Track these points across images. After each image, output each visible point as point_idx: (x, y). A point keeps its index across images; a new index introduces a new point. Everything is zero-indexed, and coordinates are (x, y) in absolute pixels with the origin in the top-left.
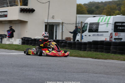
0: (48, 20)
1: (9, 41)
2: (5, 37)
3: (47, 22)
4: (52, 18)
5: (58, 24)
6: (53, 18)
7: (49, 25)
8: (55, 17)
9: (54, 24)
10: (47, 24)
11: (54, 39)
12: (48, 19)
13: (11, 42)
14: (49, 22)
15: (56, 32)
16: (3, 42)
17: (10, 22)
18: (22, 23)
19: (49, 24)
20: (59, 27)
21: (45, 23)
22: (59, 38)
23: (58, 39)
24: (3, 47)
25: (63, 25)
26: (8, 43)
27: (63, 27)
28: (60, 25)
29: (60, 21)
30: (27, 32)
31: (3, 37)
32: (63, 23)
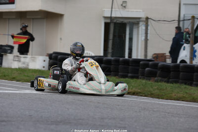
0: (112, 11)
1: (19, 61)
2: (9, 51)
3: (111, 18)
4: (121, 7)
5: (135, 22)
6: (125, 7)
7: (115, 24)
8: (128, 5)
9: (126, 21)
10: (108, 21)
11: (127, 57)
12: (112, 8)
13: (24, 63)
14: (113, 15)
15: (131, 39)
16: (5, 64)
17: (22, 15)
18: (50, 18)
19: (115, 21)
20: (138, 27)
21: (105, 18)
22: (137, 56)
23: (134, 56)
24: (5, 76)
25: (149, 23)
26: (15, 65)
27: (149, 28)
28: (141, 24)
29: (142, 15)
30: (61, 39)
31: (6, 52)
32: (147, 19)
